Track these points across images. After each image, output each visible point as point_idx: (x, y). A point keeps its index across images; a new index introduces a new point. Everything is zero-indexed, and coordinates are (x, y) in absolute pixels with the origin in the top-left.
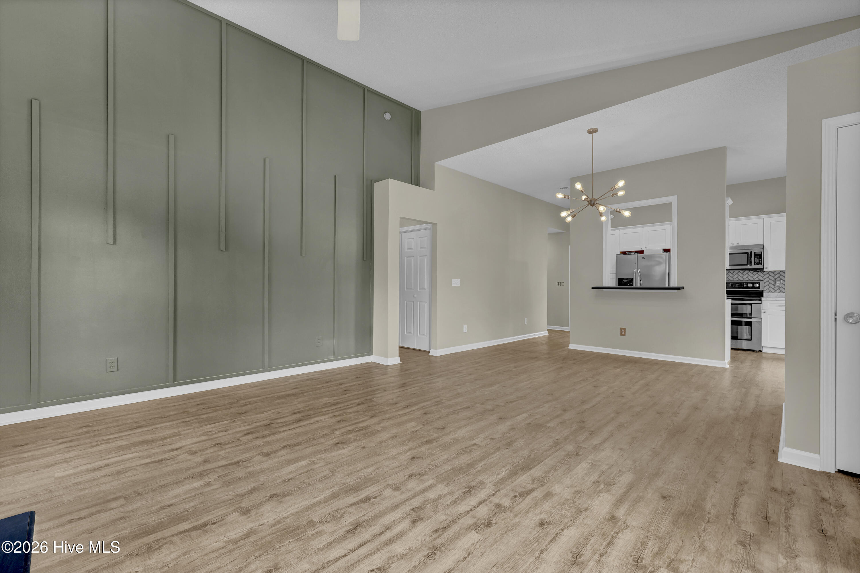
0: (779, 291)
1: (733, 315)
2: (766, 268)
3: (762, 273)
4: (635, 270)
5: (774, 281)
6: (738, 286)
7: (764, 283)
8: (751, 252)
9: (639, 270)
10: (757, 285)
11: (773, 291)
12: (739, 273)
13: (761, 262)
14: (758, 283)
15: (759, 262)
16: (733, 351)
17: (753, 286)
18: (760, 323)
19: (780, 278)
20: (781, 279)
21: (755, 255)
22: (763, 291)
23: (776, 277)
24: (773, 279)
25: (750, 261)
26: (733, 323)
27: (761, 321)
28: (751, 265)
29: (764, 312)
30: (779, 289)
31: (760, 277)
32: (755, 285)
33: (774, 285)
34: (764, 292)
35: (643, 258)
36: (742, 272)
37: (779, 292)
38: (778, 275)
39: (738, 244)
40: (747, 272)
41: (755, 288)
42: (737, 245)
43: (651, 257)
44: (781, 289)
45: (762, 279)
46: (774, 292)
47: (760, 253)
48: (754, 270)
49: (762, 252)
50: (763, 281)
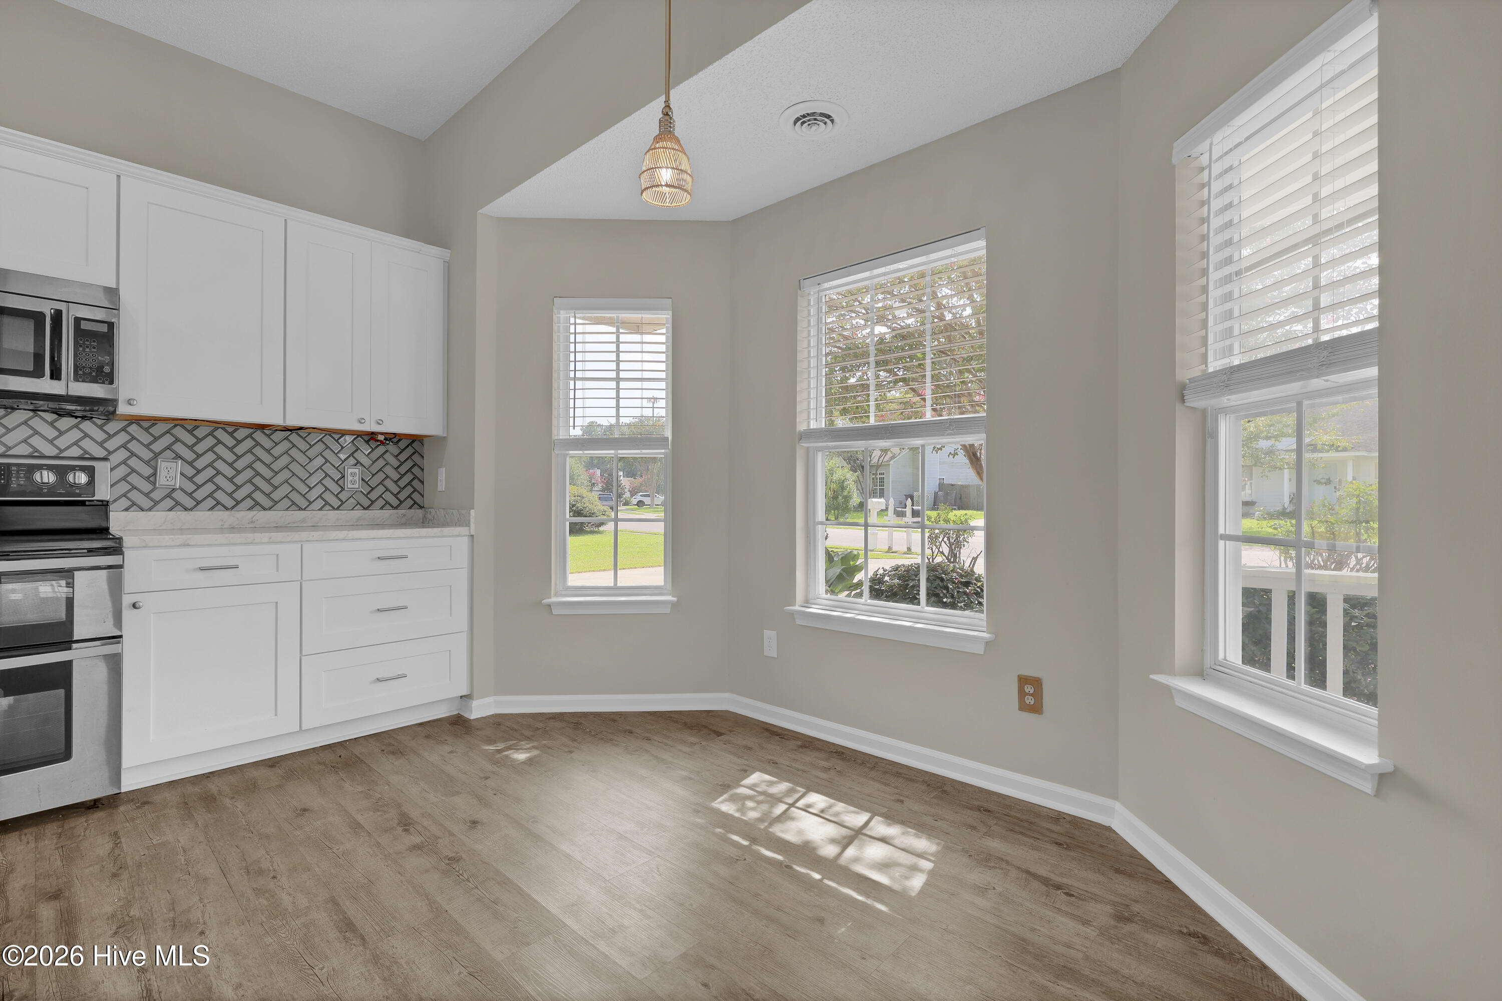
0: (168, 503)
2: (129, 402)
3: (103, 424)
5: (152, 463)
7: (111, 469)
8: (57, 315)
10: (81, 479)
11: (145, 503)
13: (104, 368)
14: (82, 469)
15: (101, 373)
17: (61, 483)
18: (116, 661)
19: (174, 452)
20: (178, 457)
21: (79, 331)
22: (105, 504)
23: (157, 447)
24: (147, 455)
25: (52, 360)
28: (59, 379)
29: (134, 606)
30: (169, 496)
32: (68, 478)
33: (148, 477)
34: (112, 507)
37: (170, 510)
38: (168, 439)
41: (70, 491)
44: (178, 495)
45: (99, 452)
46: (150, 509)
47: (104, 328)
49: (111, 325)
50: (105, 459)
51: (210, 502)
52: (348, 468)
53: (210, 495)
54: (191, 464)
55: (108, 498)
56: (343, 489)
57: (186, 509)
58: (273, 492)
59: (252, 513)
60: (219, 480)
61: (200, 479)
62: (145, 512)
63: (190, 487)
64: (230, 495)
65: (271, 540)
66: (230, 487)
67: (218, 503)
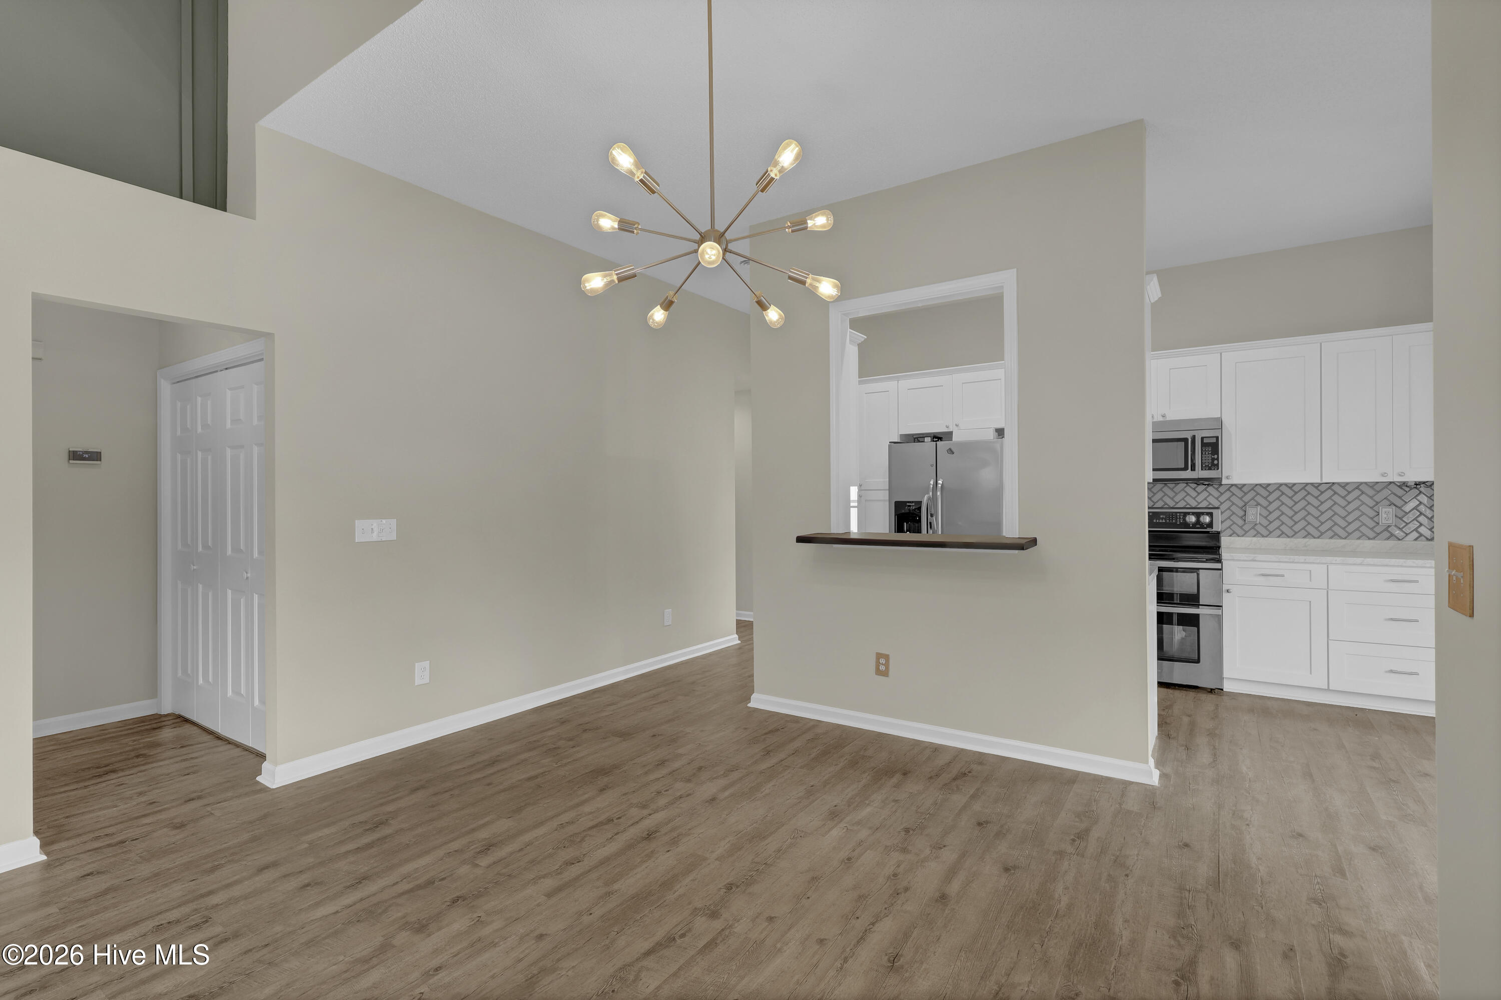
0: (1253, 532)
1: (1163, 597)
2: (1227, 478)
3: (1217, 489)
4: (932, 482)
5: (1243, 509)
6: (1164, 521)
7: (1222, 513)
8: (1194, 438)
9: (940, 482)
10: (1207, 519)
11: (1240, 532)
12: (1166, 489)
13: (1216, 462)
14: (1208, 514)
15: (1213, 465)
16: (1164, 690)
17: (1198, 521)
18: (1219, 619)
19: (1256, 501)
20: (1258, 504)
21: (1203, 445)
22: (1218, 533)
23: (1246, 499)
24: (1241, 503)
25: (1192, 460)
26: (1163, 619)
27: (1221, 614)
28: (1194, 470)
29: (1228, 591)
30: (1253, 528)
31: (1211, 499)
32: (1202, 519)
33: (1241, 517)
34: (1221, 535)
35: (951, 451)
36: (1171, 486)
37: (1254, 536)
38: (1252, 494)
39: (1163, 416)
40: (1182, 485)
41: (1202, 526)
42: (1161, 419)
43: (969, 447)
44: (1259, 528)
45: (1216, 504)
46: (1243, 536)
47: (1214, 440)
48: (1198, 481)
49: (1217, 438)
50: (1218, 508)
51: (1278, 532)
52: (1382, 508)
53: (1278, 528)
54: (1265, 508)
55: (1220, 530)
56: (1378, 523)
57: (1263, 536)
58: (1320, 526)
59: (1306, 540)
60: (1283, 518)
61: (1271, 518)
62: (1240, 538)
63: (1265, 523)
64: (1291, 528)
65: (1305, 561)
66: (1290, 523)
67: (1283, 533)
